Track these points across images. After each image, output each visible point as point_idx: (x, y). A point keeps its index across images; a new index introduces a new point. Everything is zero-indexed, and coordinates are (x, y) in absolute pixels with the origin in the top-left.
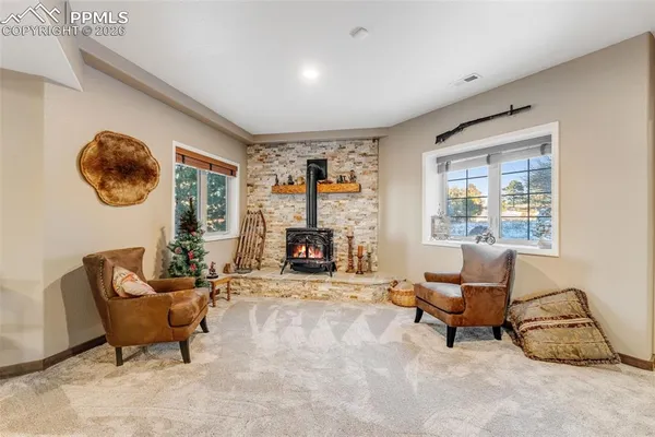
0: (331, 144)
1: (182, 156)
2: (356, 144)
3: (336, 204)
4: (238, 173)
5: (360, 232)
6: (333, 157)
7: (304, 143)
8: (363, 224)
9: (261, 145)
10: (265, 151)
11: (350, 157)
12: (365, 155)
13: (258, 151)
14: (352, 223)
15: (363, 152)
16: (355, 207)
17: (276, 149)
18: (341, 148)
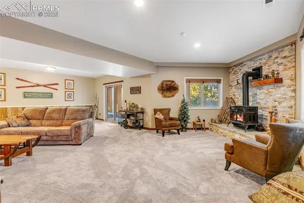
0: (264, 56)
1: (189, 81)
2: (278, 52)
3: (267, 92)
4: (222, 82)
5: (282, 110)
6: (265, 64)
7: (251, 60)
8: (284, 104)
9: (235, 66)
10: (236, 69)
11: (275, 61)
12: (285, 57)
13: (233, 69)
14: (276, 103)
15: (283, 56)
16: (278, 92)
17: (240, 67)
18: (270, 57)
